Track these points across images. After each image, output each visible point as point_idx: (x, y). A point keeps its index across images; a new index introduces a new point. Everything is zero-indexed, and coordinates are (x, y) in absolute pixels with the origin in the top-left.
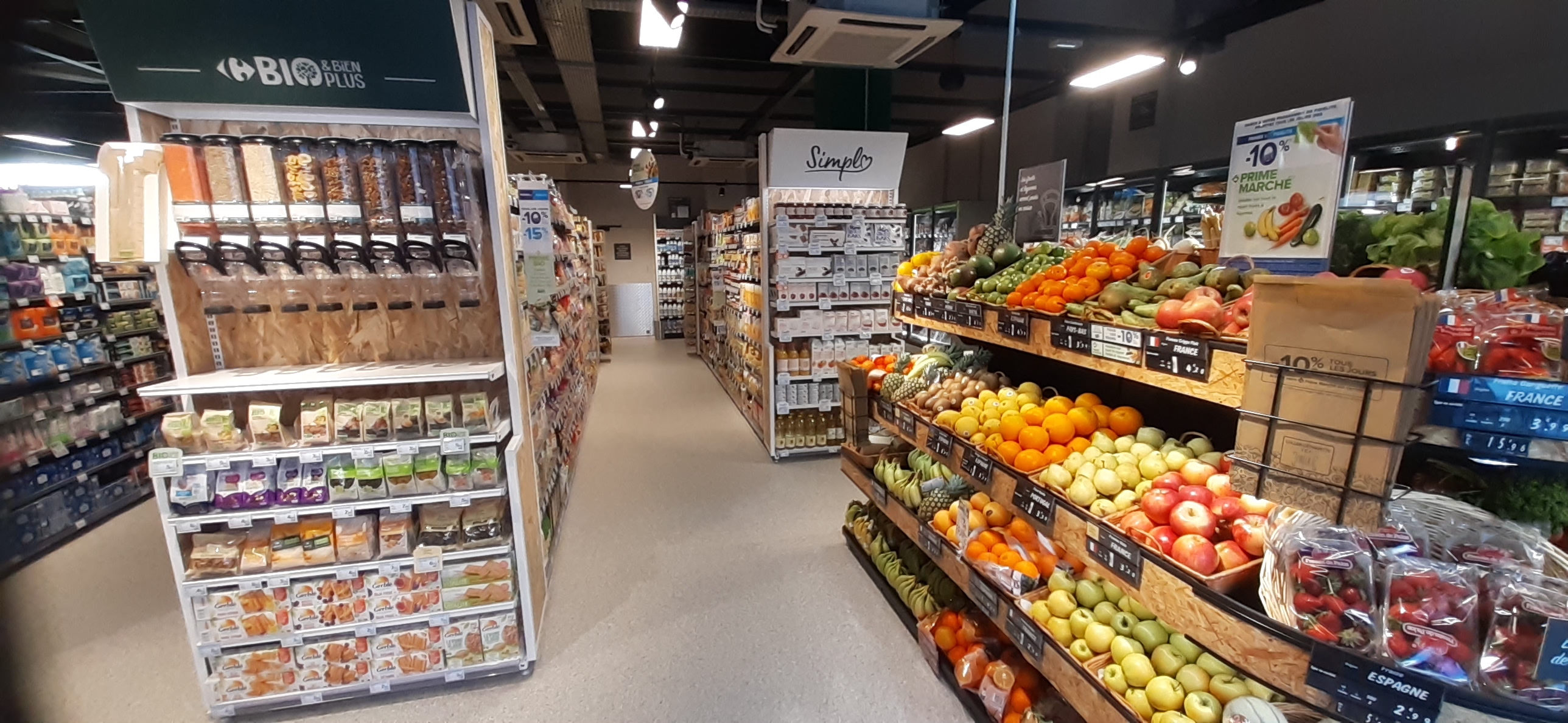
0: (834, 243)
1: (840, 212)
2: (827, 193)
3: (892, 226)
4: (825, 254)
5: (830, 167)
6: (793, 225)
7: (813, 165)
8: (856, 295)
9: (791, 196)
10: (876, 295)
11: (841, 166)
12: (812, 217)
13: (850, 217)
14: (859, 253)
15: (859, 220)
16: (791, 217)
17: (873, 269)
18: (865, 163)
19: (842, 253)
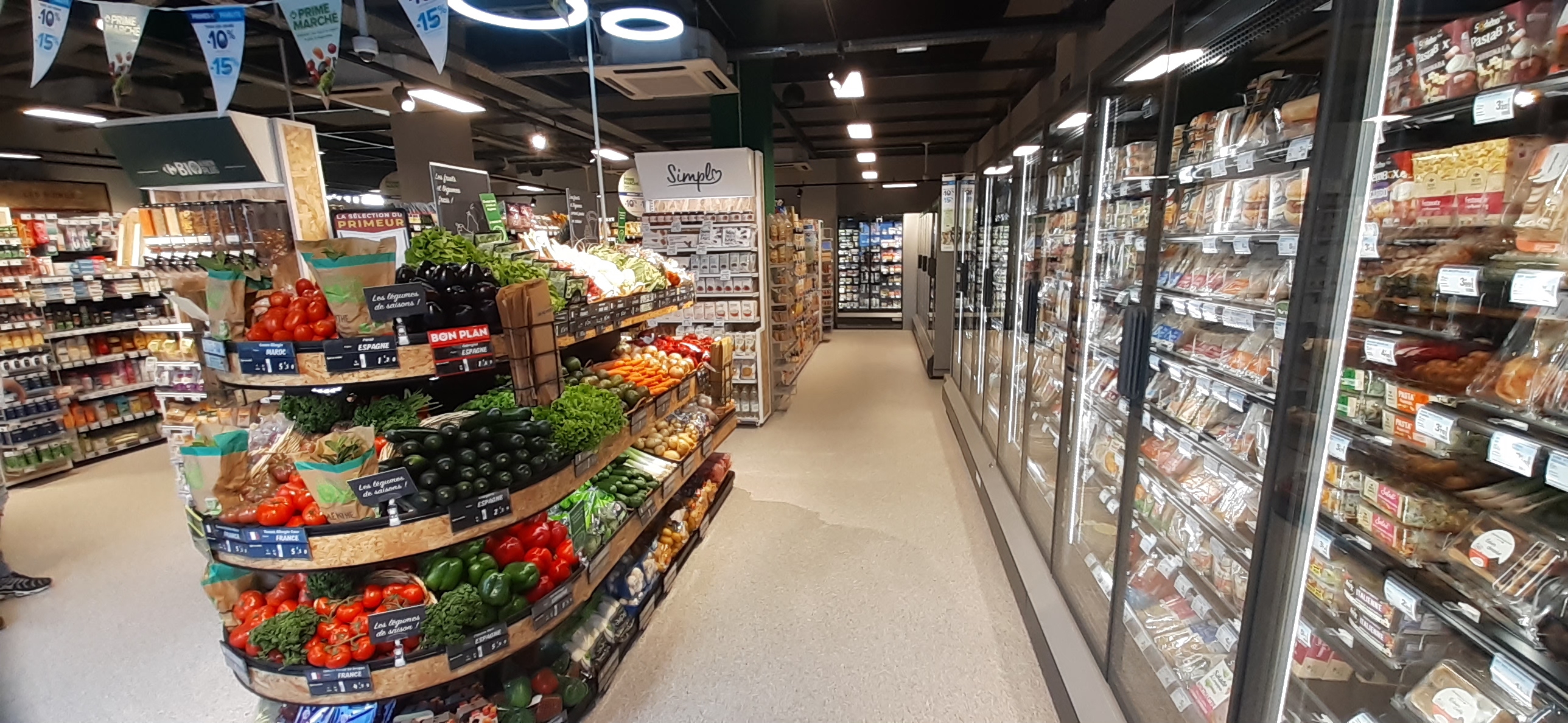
0: (689, 244)
1: (693, 218)
2: (702, 202)
3: (739, 229)
4: (680, 254)
5: (687, 181)
6: (655, 231)
7: (673, 180)
8: (710, 288)
9: (672, 206)
10: (728, 288)
11: (699, 179)
12: (669, 224)
13: (700, 223)
14: (709, 253)
15: (707, 225)
16: (652, 224)
17: (724, 267)
18: (717, 176)
19: (694, 253)
